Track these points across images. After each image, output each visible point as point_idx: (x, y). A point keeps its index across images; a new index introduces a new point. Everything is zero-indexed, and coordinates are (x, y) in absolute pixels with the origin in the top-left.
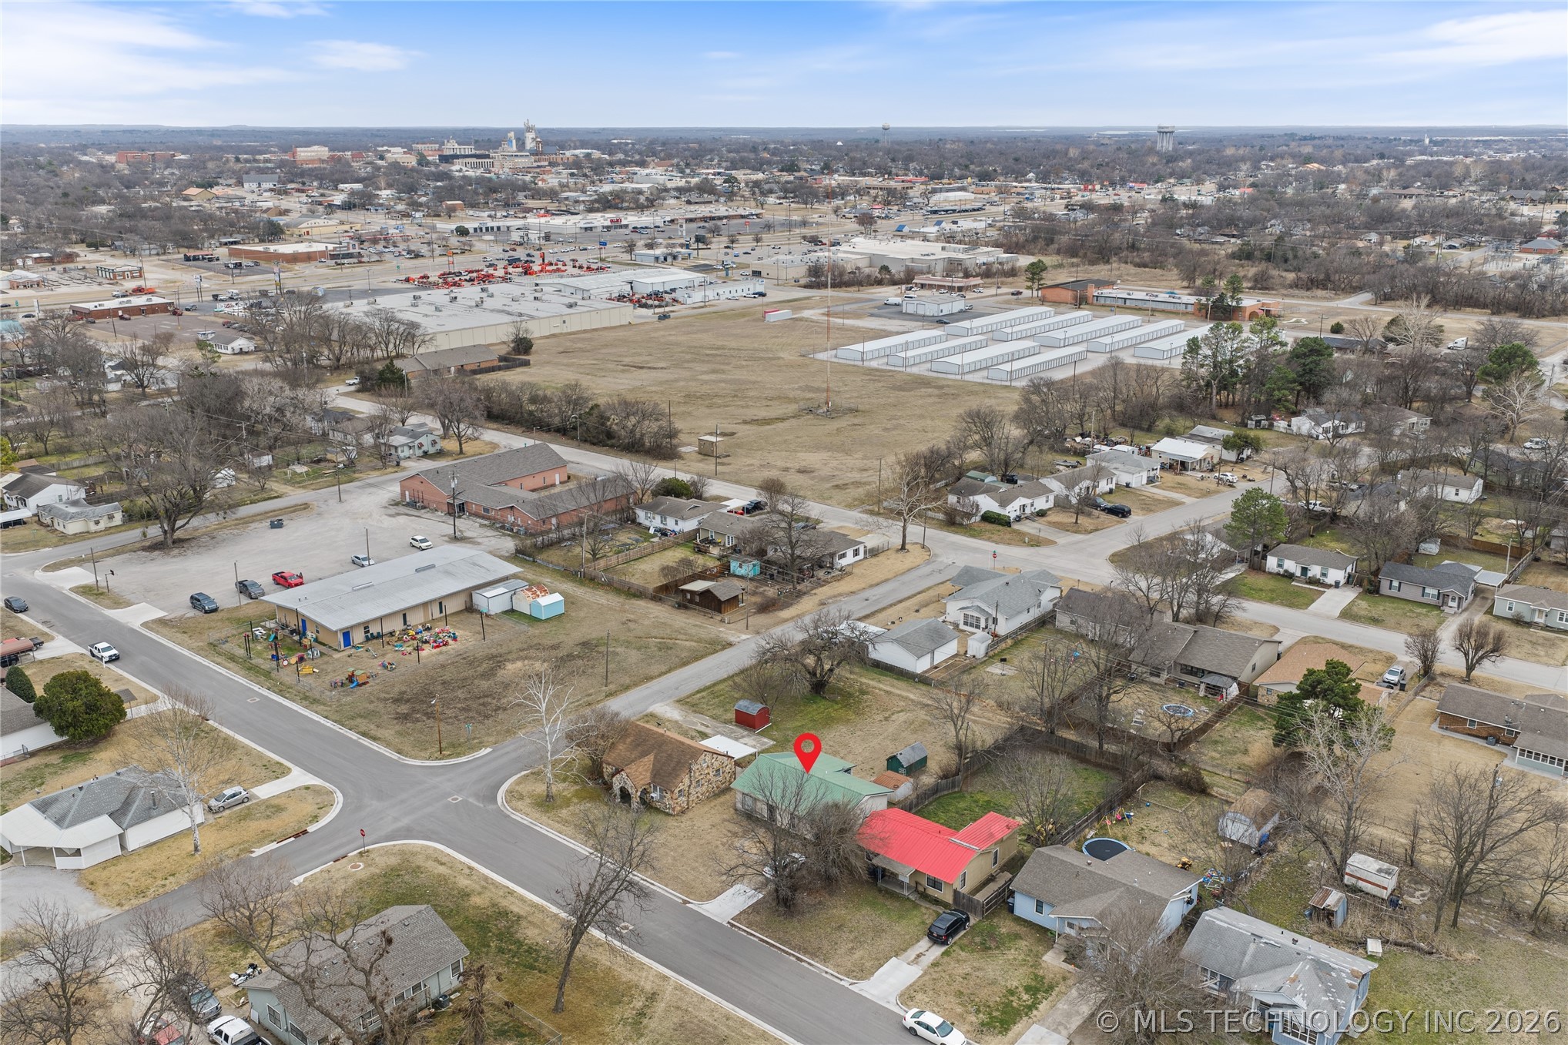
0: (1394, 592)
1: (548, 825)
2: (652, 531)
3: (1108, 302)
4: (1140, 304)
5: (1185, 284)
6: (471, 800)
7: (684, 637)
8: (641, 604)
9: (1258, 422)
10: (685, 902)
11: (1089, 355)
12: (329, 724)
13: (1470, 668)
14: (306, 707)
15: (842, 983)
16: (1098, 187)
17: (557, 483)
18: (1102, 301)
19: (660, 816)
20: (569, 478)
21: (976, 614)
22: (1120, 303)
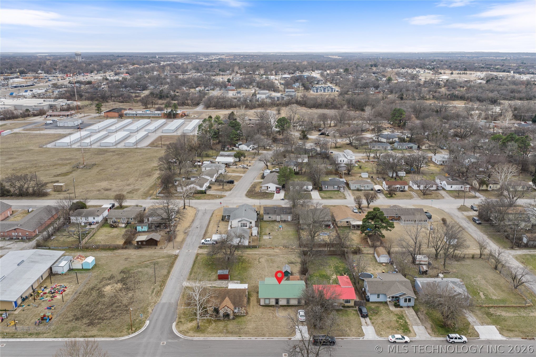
0: (326, 189)
1: (212, 336)
2: (83, 224)
3: (130, 115)
4: (142, 115)
5: (144, 107)
6: (170, 341)
7: (156, 258)
8: (120, 251)
9: (228, 148)
10: (290, 339)
11: (149, 134)
12: (60, 339)
13: (369, 204)
14: (37, 338)
15: (361, 339)
16: (71, 75)
17: (9, 215)
18: (128, 115)
19: (242, 317)
20: (13, 212)
21: (245, 222)
22: (135, 115)
